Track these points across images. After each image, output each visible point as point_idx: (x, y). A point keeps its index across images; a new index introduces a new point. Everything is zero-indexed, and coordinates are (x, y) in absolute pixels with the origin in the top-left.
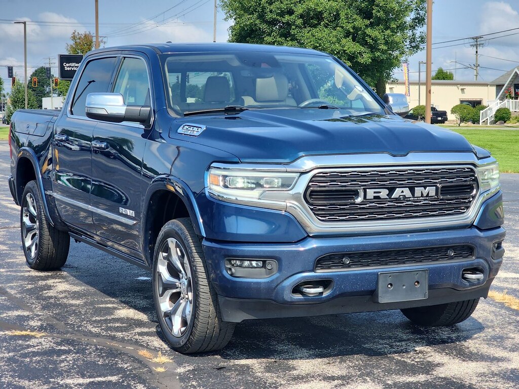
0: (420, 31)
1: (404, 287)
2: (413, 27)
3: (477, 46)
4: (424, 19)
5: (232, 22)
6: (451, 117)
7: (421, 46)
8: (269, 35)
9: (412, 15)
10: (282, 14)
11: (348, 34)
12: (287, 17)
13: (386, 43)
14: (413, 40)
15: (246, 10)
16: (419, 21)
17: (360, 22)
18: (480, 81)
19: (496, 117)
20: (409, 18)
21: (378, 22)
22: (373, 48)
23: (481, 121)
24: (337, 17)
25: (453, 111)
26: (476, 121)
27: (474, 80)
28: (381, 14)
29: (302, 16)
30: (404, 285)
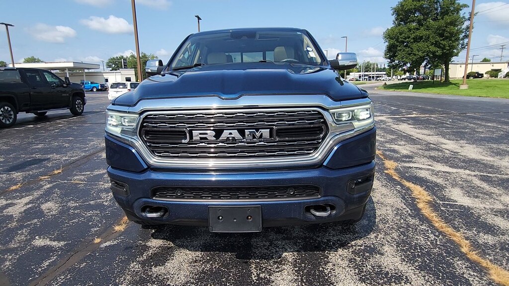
0: (466, 41)
1: (235, 221)
2: (463, 39)
3: (502, 49)
4: (468, 36)
5: (387, 44)
6: (485, 75)
7: (467, 47)
8: (400, 47)
9: (463, 34)
10: (405, 39)
11: (432, 44)
12: (407, 39)
13: (449, 46)
14: (462, 45)
15: (392, 38)
16: (466, 36)
17: (438, 39)
18: (502, 62)
19: (506, 75)
20: (461, 36)
21: (447, 38)
22: (443, 49)
23: (499, 77)
24: (429, 37)
25: (485, 74)
26: (496, 77)
27: (500, 62)
28: (448, 35)
29: (413, 38)
30: (235, 219)
